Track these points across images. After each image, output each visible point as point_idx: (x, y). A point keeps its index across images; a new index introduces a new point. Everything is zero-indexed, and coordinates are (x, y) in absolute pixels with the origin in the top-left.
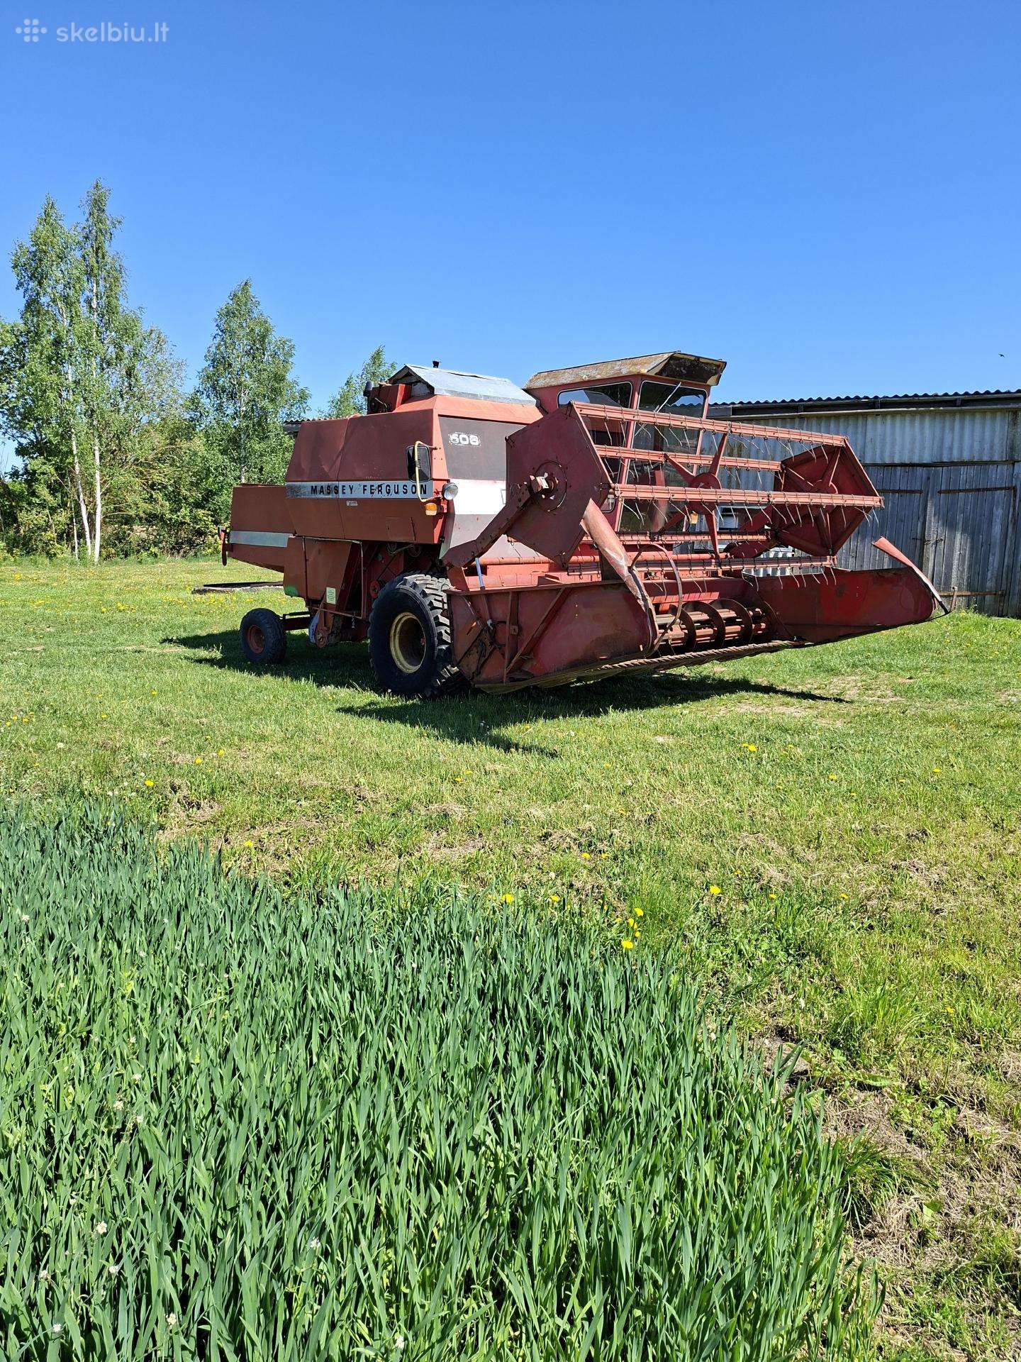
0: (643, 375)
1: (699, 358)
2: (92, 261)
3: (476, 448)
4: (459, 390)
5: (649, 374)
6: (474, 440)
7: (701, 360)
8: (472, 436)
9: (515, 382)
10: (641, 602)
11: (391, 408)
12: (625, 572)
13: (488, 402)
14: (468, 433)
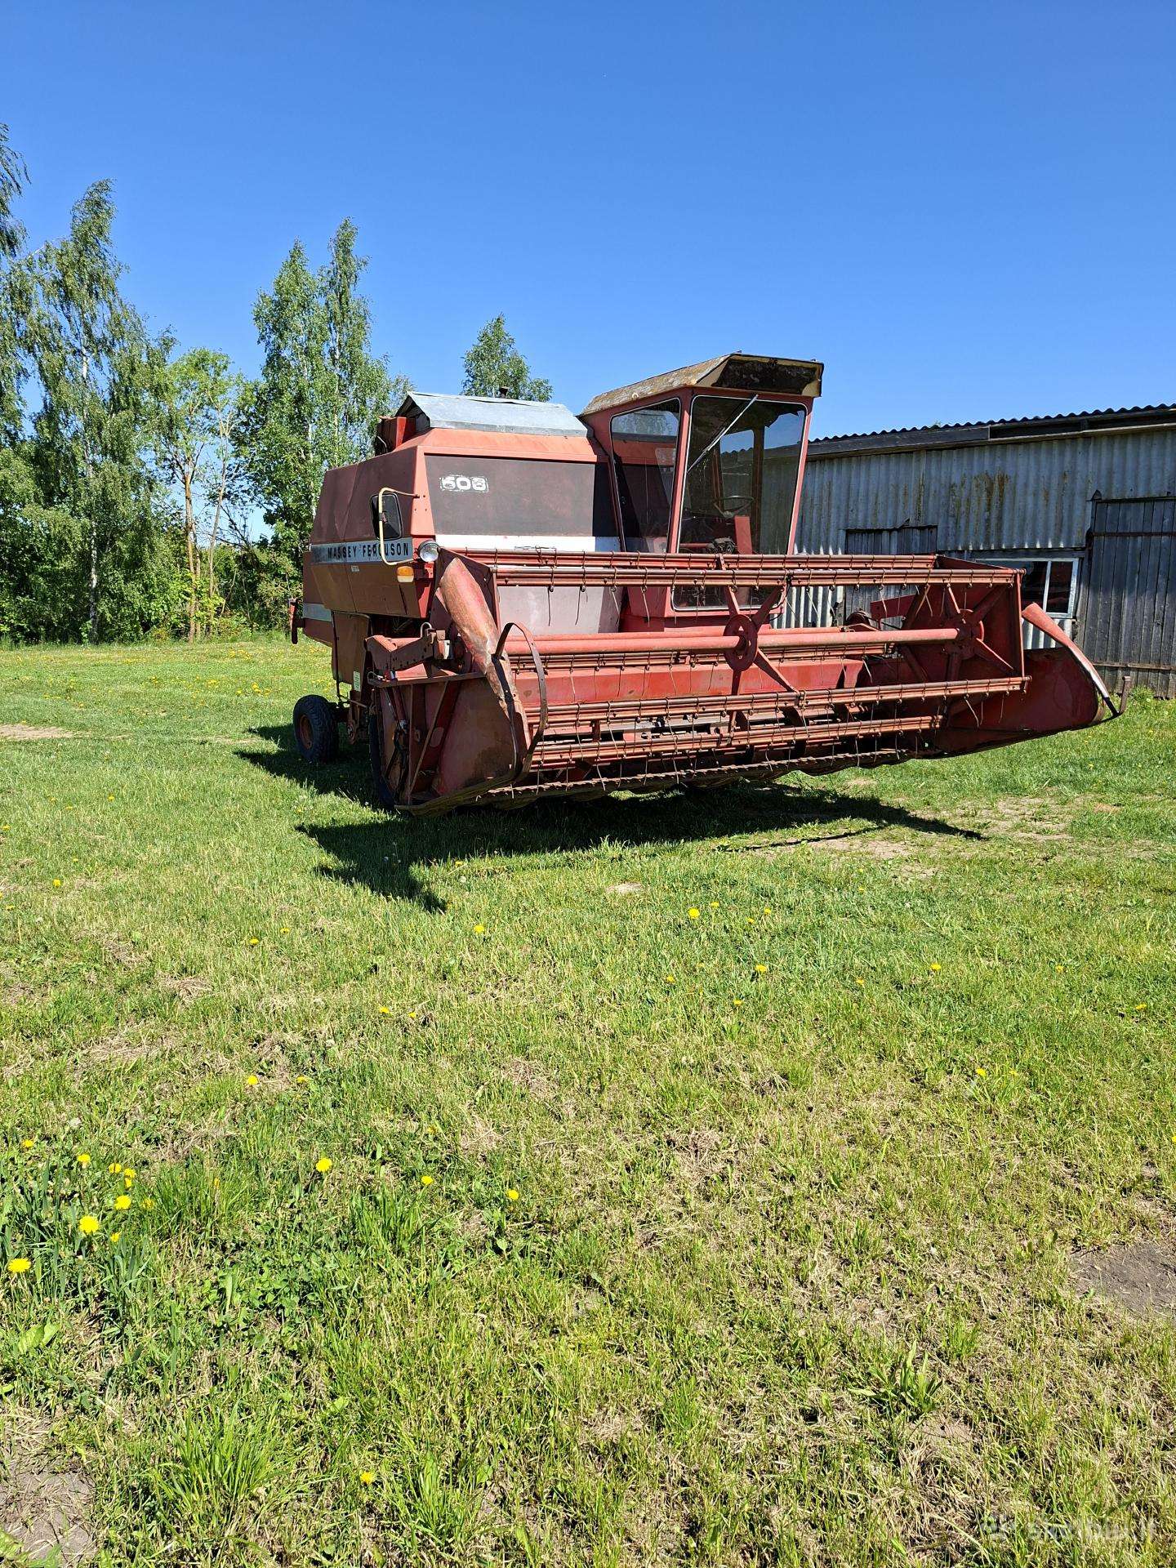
0: (693, 390)
1: (776, 359)
2: (335, 306)
3: (481, 494)
4: (467, 421)
5: (699, 385)
6: (480, 484)
7: (779, 363)
8: (476, 479)
9: (571, 408)
10: (504, 705)
11: (391, 447)
12: (487, 662)
13: (512, 434)
14: (470, 475)
